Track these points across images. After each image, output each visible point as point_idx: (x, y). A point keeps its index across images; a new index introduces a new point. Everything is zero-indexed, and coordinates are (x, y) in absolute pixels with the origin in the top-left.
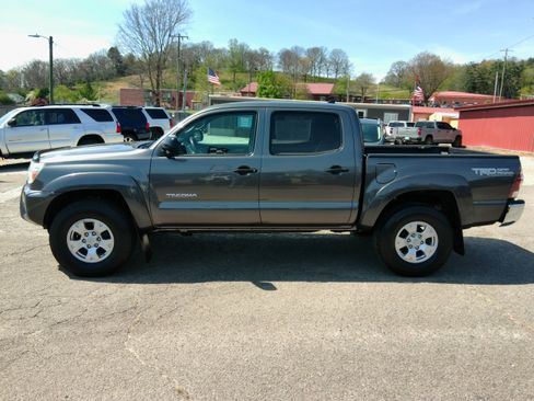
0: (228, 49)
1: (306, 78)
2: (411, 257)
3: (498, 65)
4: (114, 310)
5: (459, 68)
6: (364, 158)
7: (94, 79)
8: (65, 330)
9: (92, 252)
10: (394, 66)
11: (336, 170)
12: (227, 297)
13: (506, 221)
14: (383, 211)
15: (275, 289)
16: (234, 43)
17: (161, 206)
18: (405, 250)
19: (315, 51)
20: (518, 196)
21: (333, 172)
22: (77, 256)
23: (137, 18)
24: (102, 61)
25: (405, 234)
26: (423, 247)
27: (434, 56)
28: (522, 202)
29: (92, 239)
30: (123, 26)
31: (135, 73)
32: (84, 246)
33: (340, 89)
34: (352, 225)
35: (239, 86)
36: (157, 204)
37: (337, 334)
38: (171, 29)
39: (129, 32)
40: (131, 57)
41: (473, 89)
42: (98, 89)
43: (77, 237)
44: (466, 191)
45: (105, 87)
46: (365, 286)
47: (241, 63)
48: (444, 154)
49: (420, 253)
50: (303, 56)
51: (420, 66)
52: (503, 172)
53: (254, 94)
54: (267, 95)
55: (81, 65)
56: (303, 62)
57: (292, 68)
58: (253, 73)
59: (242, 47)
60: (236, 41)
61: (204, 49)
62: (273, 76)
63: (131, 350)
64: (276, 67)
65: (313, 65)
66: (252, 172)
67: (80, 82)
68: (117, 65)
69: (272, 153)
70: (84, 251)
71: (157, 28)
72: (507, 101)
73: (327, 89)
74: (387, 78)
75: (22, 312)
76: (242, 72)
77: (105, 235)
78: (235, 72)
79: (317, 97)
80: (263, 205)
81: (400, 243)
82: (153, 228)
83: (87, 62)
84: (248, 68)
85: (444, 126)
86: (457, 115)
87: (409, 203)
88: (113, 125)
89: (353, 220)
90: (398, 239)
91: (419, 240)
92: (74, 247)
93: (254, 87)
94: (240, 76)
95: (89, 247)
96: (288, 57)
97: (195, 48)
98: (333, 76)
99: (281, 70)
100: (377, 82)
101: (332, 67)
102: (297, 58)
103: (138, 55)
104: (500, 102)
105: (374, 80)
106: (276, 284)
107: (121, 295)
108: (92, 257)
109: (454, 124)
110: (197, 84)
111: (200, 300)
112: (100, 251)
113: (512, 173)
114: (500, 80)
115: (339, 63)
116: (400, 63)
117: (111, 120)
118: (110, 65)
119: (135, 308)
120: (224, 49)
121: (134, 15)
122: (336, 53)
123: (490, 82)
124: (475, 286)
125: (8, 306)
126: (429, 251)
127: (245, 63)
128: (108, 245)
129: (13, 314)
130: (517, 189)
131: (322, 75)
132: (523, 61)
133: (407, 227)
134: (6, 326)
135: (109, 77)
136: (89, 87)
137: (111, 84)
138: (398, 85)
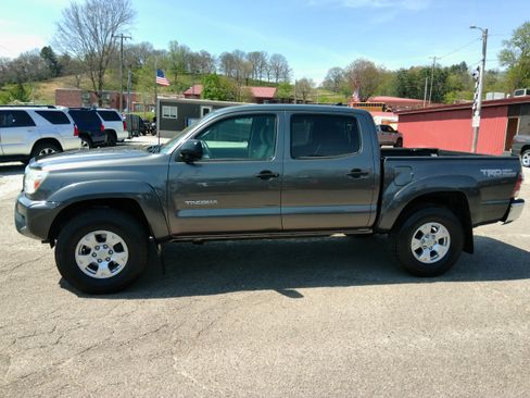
0: (168, 50)
1: (248, 82)
2: (425, 258)
3: (427, 72)
4: (144, 329)
5: (389, 75)
6: (382, 161)
7: (26, 80)
8: (99, 357)
9: (103, 266)
10: (330, 71)
11: (356, 173)
12: (258, 307)
13: (508, 219)
14: (401, 213)
15: (302, 296)
16: (174, 45)
17: (181, 214)
18: (419, 251)
19: (256, 56)
20: (519, 195)
21: (353, 176)
22: (86, 272)
23: (77, 16)
24: (34, 61)
25: (420, 235)
26: (437, 248)
27: (369, 63)
28: (521, 201)
29: (102, 253)
30: (62, 25)
31: (70, 74)
32: (95, 260)
33: (282, 93)
34: (370, 228)
35: (182, 88)
36: (176, 212)
37: (386, 340)
38: (114, 28)
39: (69, 31)
40: (66, 57)
41: (403, 94)
42: (31, 90)
43: (86, 251)
44: (476, 192)
45: (38, 88)
46: (387, 288)
47: (183, 65)
48: (434, 156)
49: (433, 253)
50: (245, 60)
51: (356, 72)
52: (507, 173)
53: (198, 96)
54: (212, 98)
55: (11, 65)
56: (245, 65)
57: (235, 71)
58: (196, 75)
59: (183, 49)
60: (176, 43)
61: (143, 51)
62: (216, 79)
63: (185, 374)
64: (218, 70)
65: (254, 68)
66: (274, 176)
67: (10, 82)
68: (51, 66)
69: (293, 158)
70: (94, 267)
71: (98, 28)
72: (436, 105)
73: (269, 93)
74: (324, 83)
75: (41, 339)
76: (184, 74)
77: (118, 248)
78: (176, 74)
79: (260, 100)
80: (285, 210)
81: (415, 244)
82: (170, 237)
83: (18, 62)
84: (189, 71)
85: (386, 128)
86: (396, 118)
87: (424, 205)
88: (70, 128)
89: (371, 223)
90: (414, 240)
91: (432, 241)
92: (83, 262)
93: (198, 89)
94: (182, 79)
95: (100, 261)
96: (229, 60)
97: (134, 49)
98: (274, 80)
99: (224, 74)
100: (317, 86)
101: (273, 72)
102: (239, 62)
103: (73, 55)
104: (430, 106)
105: (314, 84)
106: (300, 290)
107: (145, 312)
108: (104, 272)
109: (395, 127)
110: (139, 86)
111: (231, 312)
112: (112, 266)
113: (514, 174)
114: (429, 86)
115: (280, 69)
116: (337, 69)
117: (69, 122)
118: (44, 64)
119: (166, 326)
120: (164, 52)
121: (74, 14)
122: (276, 58)
123: (419, 88)
124: (487, 283)
125: (21, 333)
126: (442, 251)
127: (186, 65)
128: (122, 259)
129: (31, 342)
130: (518, 188)
131: (263, 79)
132: (446, 68)
133: (422, 228)
134: (27, 356)
135: (42, 78)
136: (21, 88)
137: (45, 84)
138: (336, 90)
